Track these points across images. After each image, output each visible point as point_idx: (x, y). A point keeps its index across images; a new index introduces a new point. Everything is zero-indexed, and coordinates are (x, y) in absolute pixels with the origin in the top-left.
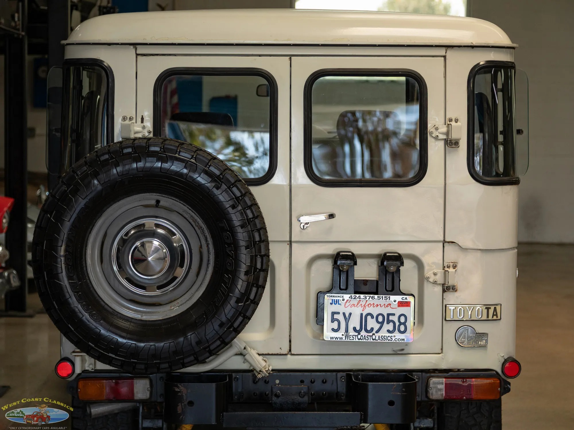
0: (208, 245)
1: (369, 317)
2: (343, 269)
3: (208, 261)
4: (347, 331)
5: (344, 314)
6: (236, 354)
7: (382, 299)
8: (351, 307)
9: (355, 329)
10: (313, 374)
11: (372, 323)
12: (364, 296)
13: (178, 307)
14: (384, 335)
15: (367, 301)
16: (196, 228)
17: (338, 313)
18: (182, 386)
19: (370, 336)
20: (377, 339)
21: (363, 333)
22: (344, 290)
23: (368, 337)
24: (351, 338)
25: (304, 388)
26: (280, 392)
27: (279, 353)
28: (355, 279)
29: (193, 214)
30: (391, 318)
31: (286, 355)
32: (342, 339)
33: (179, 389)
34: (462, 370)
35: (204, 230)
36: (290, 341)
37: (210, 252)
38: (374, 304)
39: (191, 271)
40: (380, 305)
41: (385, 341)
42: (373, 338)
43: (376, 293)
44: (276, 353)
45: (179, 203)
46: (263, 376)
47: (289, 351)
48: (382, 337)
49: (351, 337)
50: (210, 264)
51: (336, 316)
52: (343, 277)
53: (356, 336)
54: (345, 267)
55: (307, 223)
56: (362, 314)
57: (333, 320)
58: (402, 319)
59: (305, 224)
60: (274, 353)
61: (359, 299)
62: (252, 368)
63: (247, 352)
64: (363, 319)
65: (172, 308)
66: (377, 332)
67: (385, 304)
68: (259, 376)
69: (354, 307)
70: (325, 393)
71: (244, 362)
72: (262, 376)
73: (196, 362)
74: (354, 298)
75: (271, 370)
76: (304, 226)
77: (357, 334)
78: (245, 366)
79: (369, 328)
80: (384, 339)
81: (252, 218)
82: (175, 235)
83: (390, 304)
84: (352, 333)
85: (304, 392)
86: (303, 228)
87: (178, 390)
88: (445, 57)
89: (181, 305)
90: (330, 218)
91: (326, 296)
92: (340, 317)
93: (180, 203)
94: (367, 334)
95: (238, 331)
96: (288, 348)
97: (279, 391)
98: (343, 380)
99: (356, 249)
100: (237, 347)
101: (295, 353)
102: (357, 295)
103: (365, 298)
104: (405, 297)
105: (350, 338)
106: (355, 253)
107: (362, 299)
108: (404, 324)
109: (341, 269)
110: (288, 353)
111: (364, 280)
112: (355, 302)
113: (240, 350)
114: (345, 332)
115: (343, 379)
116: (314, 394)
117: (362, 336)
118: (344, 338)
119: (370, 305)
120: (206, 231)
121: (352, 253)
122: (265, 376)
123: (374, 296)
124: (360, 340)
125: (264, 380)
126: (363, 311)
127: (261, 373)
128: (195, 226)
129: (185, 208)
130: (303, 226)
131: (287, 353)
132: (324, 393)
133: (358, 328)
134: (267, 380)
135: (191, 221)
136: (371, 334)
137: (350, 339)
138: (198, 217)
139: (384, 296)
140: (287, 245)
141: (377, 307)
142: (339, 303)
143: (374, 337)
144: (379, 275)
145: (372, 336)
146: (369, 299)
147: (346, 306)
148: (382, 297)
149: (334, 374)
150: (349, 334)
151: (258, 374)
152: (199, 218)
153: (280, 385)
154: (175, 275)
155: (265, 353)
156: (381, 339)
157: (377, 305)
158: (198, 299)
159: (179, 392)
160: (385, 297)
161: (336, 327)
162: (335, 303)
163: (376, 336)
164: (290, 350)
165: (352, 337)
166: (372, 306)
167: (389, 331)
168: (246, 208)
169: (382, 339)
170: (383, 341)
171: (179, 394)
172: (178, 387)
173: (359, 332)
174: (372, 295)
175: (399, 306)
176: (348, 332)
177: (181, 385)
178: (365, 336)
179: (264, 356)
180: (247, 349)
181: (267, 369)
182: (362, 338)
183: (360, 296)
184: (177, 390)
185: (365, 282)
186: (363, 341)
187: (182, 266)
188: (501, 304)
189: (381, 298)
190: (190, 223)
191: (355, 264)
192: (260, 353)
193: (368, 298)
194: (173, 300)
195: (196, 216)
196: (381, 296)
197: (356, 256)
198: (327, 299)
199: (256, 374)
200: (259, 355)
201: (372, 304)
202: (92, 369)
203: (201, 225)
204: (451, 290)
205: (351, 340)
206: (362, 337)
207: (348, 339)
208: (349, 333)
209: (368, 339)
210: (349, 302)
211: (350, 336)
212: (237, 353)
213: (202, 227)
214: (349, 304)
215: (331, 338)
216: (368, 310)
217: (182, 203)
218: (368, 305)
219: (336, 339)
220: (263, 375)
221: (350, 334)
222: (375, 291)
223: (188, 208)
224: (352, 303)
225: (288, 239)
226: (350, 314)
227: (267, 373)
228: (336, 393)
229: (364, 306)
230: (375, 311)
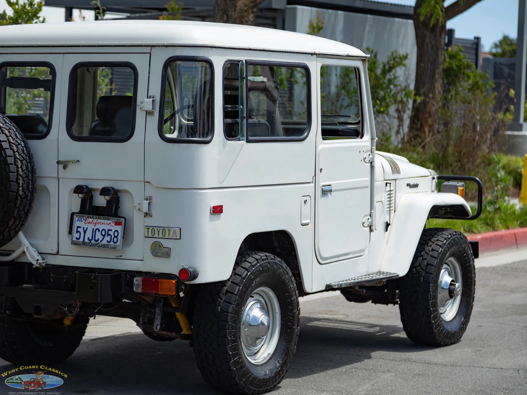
1: (97, 231)
4: (84, 239)
5: (84, 228)
7: (106, 219)
8: (88, 224)
9: (88, 238)
11: (98, 236)
14: (104, 244)
17: (80, 227)
19: (96, 244)
20: (100, 246)
21: (93, 242)
27: (51, 253)
28: (93, 205)
30: (110, 232)
31: (56, 254)
34: (156, 273)
36: (58, 245)
38: (101, 222)
40: (104, 223)
51: (79, 229)
53: (88, 243)
56: (93, 229)
57: (77, 232)
58: (116, 234)
61: (93, 219)
64: (94, 232)
67: (107, 223)
69: (90, 224)
74: (90, 218)
79: (96, 239)
83: (110, 223)
84: (86, 241)
88: (150, 53)
91: (74, 216)
96: (57, 250)
99: (92, 185)
101: (62, 254)
104: (119, 218)
107: (95, 218)
108: (117, 237)
112: (90, 220)
118: (82, 244)
126: (94, 226)
133: (90, 239)
140: (57, 180)
141: (102, 224)
142: (82, 221)
143: (98, 245)
144: (107, 203)
146: (98, 219)
147: (85, 223)
155: (43, 252)
161: (78, 237)
162: (80, 220)
163: (100, 244)
164: (58, 252)
165: (86, 244)
166: (100, 224)
167: (107, 241)
169: (103, 247)
173: (91, 241)
174: (100, 217)
175: (115, 225)
179: (44, 255)
183: (93, 216)
186: (92, 247)
188: (180, 229)
192: (41, 252)
196: (105, 217)
204: (148, 216)
206: (92, 244)
207: (84, 245)
209: (95, 246)
210: (87, 220)
216: (98, 226)
218: (98, 223)
225: (56, 176)
226: (87, 228)
229: (96, 223)
230: (101, 227)
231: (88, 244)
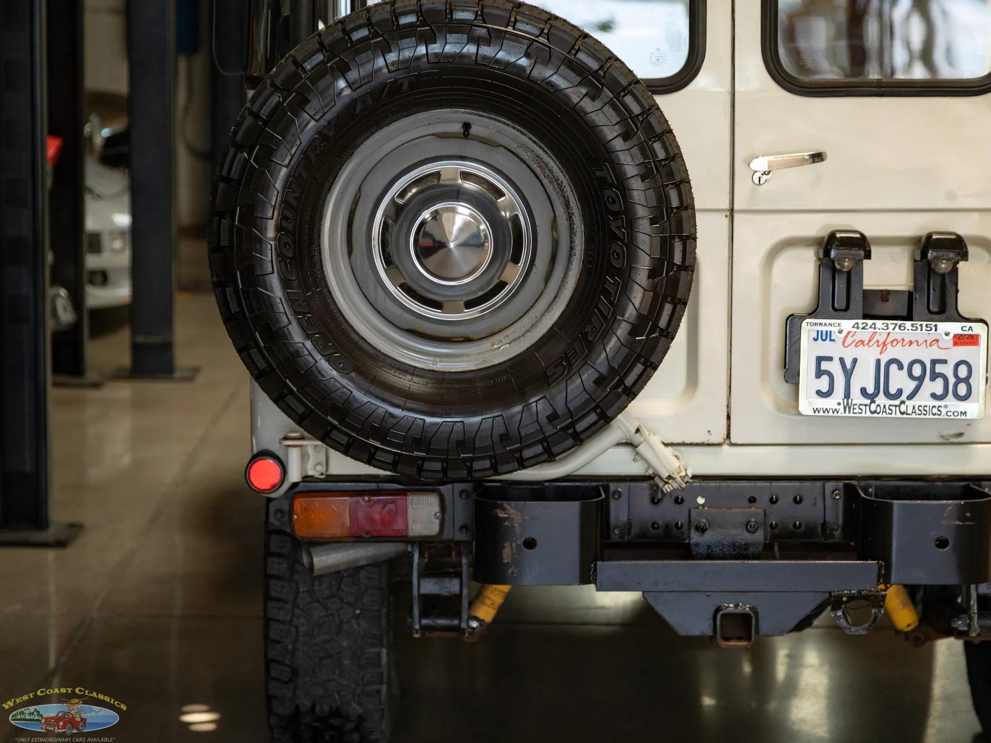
0: (570, 217)
1: (893, 368)
2: (842, 268)
3: (571, 248)
4: (847, 395)
5: (842, 360)
6: (619, 444)
7: (921, 330)
8: (856, 346)
9: (863, 391)
10: (775, 484)
11: (899, 380)
12: (883, 324)
13: (508, 345)
14: (923, 404)
15: (889, 333)
16: (546, 181)
17: (830, 359)
18: (511, 507)
19: (896, 406)
20: (910, 411)
21: (881, 400)
22: (843, 311)
23: (891, 407)
24: (857, 410)
25: (755, 512)
26: (706, 522)
27: (706, 442)
28: (865, 288)
29: (540, 152)
30: (939, 369)
31: (719, 445)
32: (837, 413)
33: (505, 513)
35: (563, 185)
36: (729, 417)
37: (575, 231)
38: (903, 340)
39: (534, 270)
40: (917, 342)
41: (927, 416)
42: (902, 410)
43: (909, 318)
44: (699, 441)
45: (513, 130)
46: (675, 488)
47: (726, 437)
48: (920, 408)
49: (855, 409)
50: (575, 255)
51: (825, 366)
52: (840, 284)
53: (866, 405)
54: (846, 264)
55: (766, 173)
56: (878, 362)
57: (819, 373)
58: (963, 372)
59: (763, 174)
60: (695, 441)
61: (872, 330)
62: (650, 472)
63: (642, 440)
64: (882, 372)
65: (496, 346)
66: (911, 397)
67: (926, 341)
68: (667, 488)
69: (863, 345)
70: (800, 524)
71: (634, 460)
72: (672, 489)
73: (545, 457)
74: (863, 328)
75: (691, 476)
76: (760, 178)
77: (868, 402)
78: (637, 469)
79: (892, 390)
80: (925, 413)
81: (665, 160)
82: (501, 194)
83: (937, 341)
84: (857, 398)
85: (756, 522)
86: (757, 182)
87: (505, 516)
89: (515, 340)
90: (814, 162)
91: (804, 324)
92: (834, 367)
93: (514, 128)
94: (888, 402)
95: (631, 393)
96: (725, 432)
97: (704, 520)
98: (837, 497)
99: (870, 227)
100: (620, 428)
101: (739, 442)
102: (870, 322)
103: (886, 328)
104: (968, 325)
105: (855, 411)
106: (867, 234)
107: (879, 329)
108: (966, 381)
109: (838, 267)
110: (724, 442)
111: (882, 291)
112: (865, 335)
113: (628, 435)
114: (844, 398)
115: (837, 495)
116: (777, 525)
117: (878, 405)
118: (842, 410)
119: (895, 343)
120: (567, 186)
121: (862, 235)
122: (677, 488)
123: (905, 324)
124: (875, 415)
125: (673, 498)
126: (881, 353)
127: (670, 481)
128: (542, 177)
129: (525, 139)
130: (758, 179)
131: (722, 441)
132: (798, 523)
133: (871, 390)
134: (680, 497)
135: (534, 166)
136: (897, 402)
137: (853, 413)
138: (551, 158)
139: (924, 323)
140: (725, 217)
141: (910, 345)
142: (832, 338)
143: (903, 408)
144: (915, 280)
145: (899, 406)
146: (893, 329)
147: (846, 345)
148: (921, 325)
149: (819, 484)
150: (851, 402)
151: (664, 485)
152: (553, 160)
153: (706, 508)
154: (503, 278)
155: (676, 441)
156: (917, 412)
157: (911, 343)
158: (551, 328)
159: (505, 519)
160: (927, 326)
161: (825, 389)
162: (824, 338)
163: (907, 406)
164: (728, 436)
165: (857, 408)
166: (900, 344)
167: (934, 396)
168: (653, 140)
169: (920, 412)
170: (922, 416)
171: (506, 523)
172: (504, 509)
173: (872, 397)
174: (899, 322)
175: (955, 344)
176: (851, 397)
177: (509, 505)
178: (884, 406)
179: (675, 448)
180: (642, 432)
181: (683, 474)
182: (878, 411)
183: (874, 324)
184: (502, 515)
185: (885, 295)
186: (880, 415)
187: (516, 259)
189: (919, 328)
190: (531, 170)
191: (868, 256)
192: (666, 442)
193: (891, 327)
194: (496, 329)
195: (547, 156)
196: (919, 323)
197: (869, 241)
198: (808, 329)
199: (661, 484)
200: (666, 445)
201: (899, 340)
202: (322, 474)
203: (558, 175)
205: (856, 413)
206: (878, 408)
207: (849, 413)
208: (852, 400)
209: (890, 412)
210: (852, 336)
211: (855, 407)
212: (620, 442)
213: (559, 179)
214: (853, 339)
215: (815, 409)
216: (892, 353)
217: (518, 130)
218: (892, 342)
219: (824, 412)
220: (675, 485)
221: (854, 402)
222: (905, 314)
223: (530, 139)
224: (858, 338)
225: (726, 205)
226: (855, 361)
227: (683, 481)
228: (822, 524)
229: (884, 344)
230: (906, 355)
231: (863, 408)
